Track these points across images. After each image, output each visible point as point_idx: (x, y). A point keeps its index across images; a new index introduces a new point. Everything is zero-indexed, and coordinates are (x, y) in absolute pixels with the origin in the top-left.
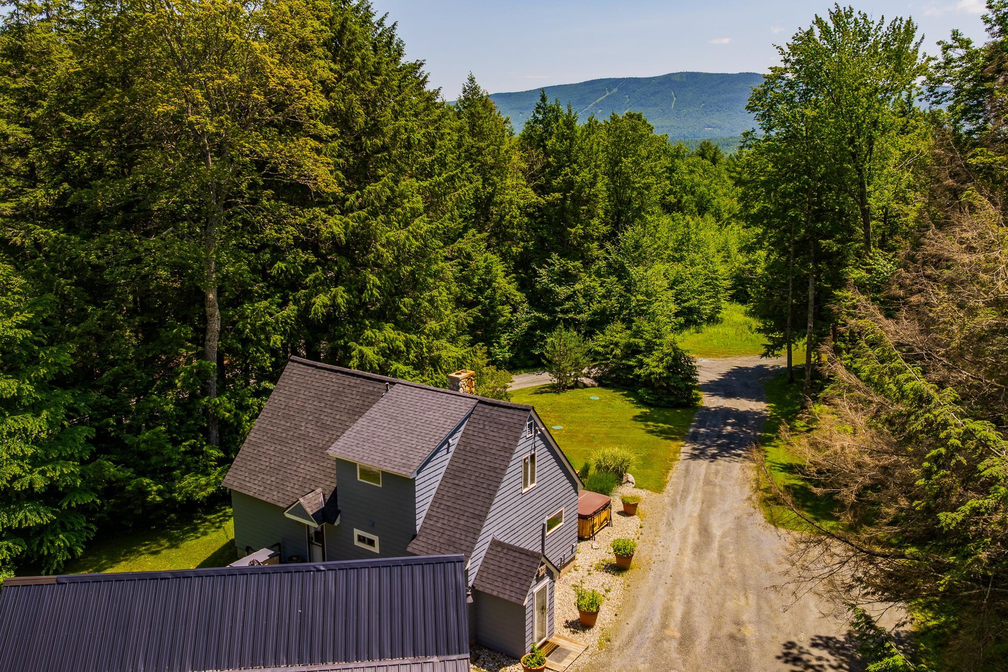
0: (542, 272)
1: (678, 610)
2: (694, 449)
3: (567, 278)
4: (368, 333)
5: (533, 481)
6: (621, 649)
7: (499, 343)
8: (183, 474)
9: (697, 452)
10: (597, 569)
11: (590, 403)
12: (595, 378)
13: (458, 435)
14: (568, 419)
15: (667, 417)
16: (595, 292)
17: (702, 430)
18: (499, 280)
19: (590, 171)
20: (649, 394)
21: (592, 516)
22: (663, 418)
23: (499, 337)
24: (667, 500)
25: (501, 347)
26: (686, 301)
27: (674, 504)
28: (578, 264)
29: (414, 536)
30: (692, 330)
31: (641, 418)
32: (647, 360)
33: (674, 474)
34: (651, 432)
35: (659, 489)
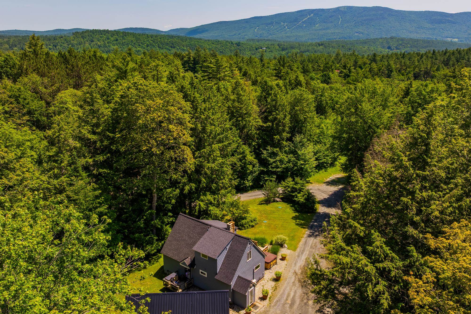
0: (265, 152)
1: (292, 294)
2: (310, 232)
3: (273, 155)
4: (202, 197)
5: (250, 258)
6: (273, 306)
7: (247, 180)
8: (146, 245)
9: (311, 234)
10: (270, 280)
11: (278, 210)
12: (281, 198)
13: (229, 245)
14: (269, 218)
15: (304, 217)
16: (284, 160)
17: (316, 224)
18: (248, 156)
19: (283, 113)
20: (299, 208)
21: (270, 262)
22: (302, 218)
23: (247, 177)
24: (297, 254)
25: (248, 181)
26: (321, 160)
27: (298, 256)
28: (278, 149)
29: (217, 274)
30: (323, 170)
31: (295, 218)
32: (299, 195)
33: (301, 243)
34: (297, 224)
35: (295, 250)
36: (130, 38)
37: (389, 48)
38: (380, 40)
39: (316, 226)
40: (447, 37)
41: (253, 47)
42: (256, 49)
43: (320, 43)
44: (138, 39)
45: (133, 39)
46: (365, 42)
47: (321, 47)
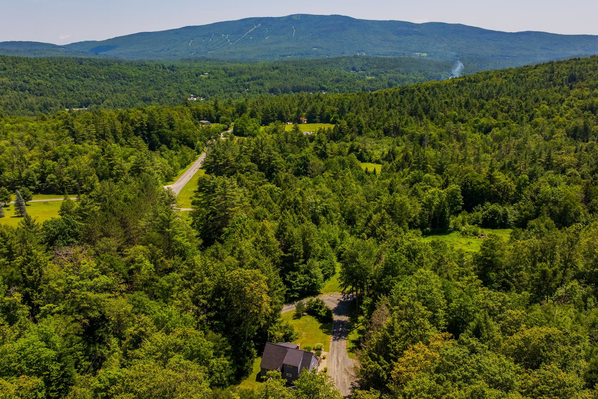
2: (334, 337)
12: (308, 313)
13: (302, 358)
14: (305, 330)
15: (327, 326)
17: (335, 330)
27: (332, 354)
30: (328, 281)
31: (321, 328)
32: (321, 311)
33: (331, 346)
34: (324, 333)
35: (328, 351)
36: (24, 66)
37: (354, 69)
38: (343, 60)
39: (336, 332)
40: (415, 52)
41: (192, 72)
42: (197, 76)
43: (275, 67)
44: (35, 68)
45: (28, 67)
46: (325, 63)
47: (277, 71)
